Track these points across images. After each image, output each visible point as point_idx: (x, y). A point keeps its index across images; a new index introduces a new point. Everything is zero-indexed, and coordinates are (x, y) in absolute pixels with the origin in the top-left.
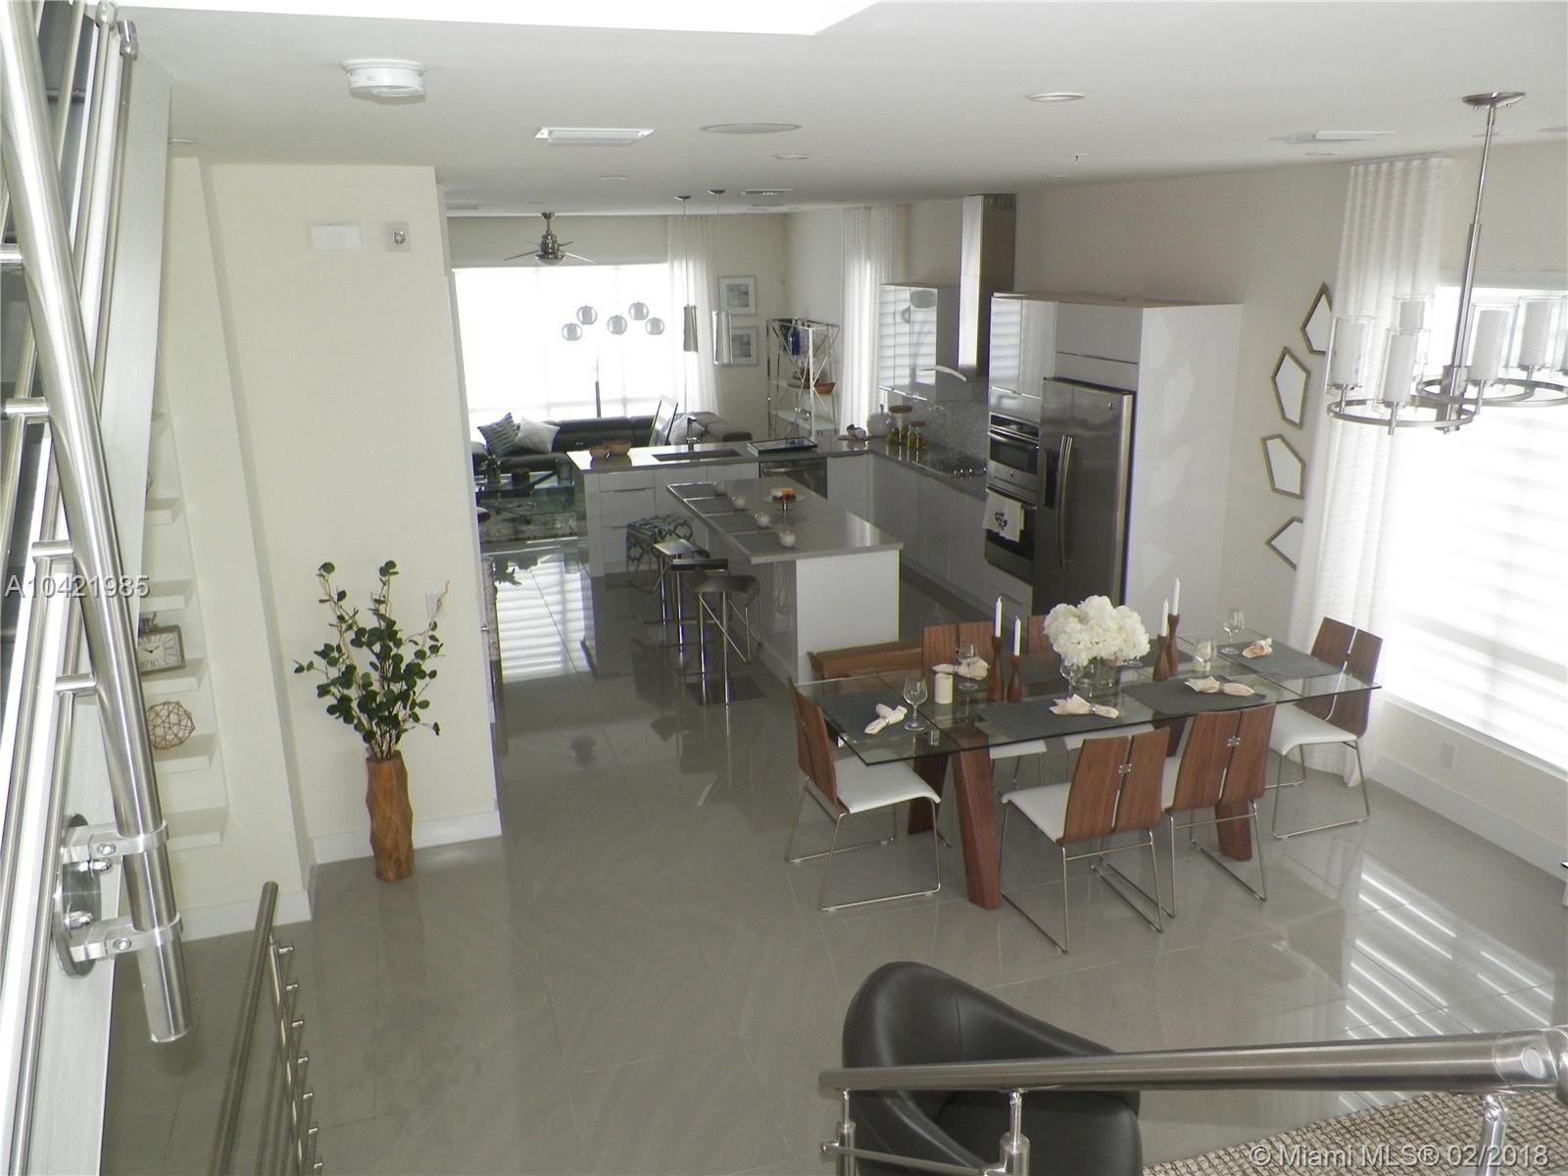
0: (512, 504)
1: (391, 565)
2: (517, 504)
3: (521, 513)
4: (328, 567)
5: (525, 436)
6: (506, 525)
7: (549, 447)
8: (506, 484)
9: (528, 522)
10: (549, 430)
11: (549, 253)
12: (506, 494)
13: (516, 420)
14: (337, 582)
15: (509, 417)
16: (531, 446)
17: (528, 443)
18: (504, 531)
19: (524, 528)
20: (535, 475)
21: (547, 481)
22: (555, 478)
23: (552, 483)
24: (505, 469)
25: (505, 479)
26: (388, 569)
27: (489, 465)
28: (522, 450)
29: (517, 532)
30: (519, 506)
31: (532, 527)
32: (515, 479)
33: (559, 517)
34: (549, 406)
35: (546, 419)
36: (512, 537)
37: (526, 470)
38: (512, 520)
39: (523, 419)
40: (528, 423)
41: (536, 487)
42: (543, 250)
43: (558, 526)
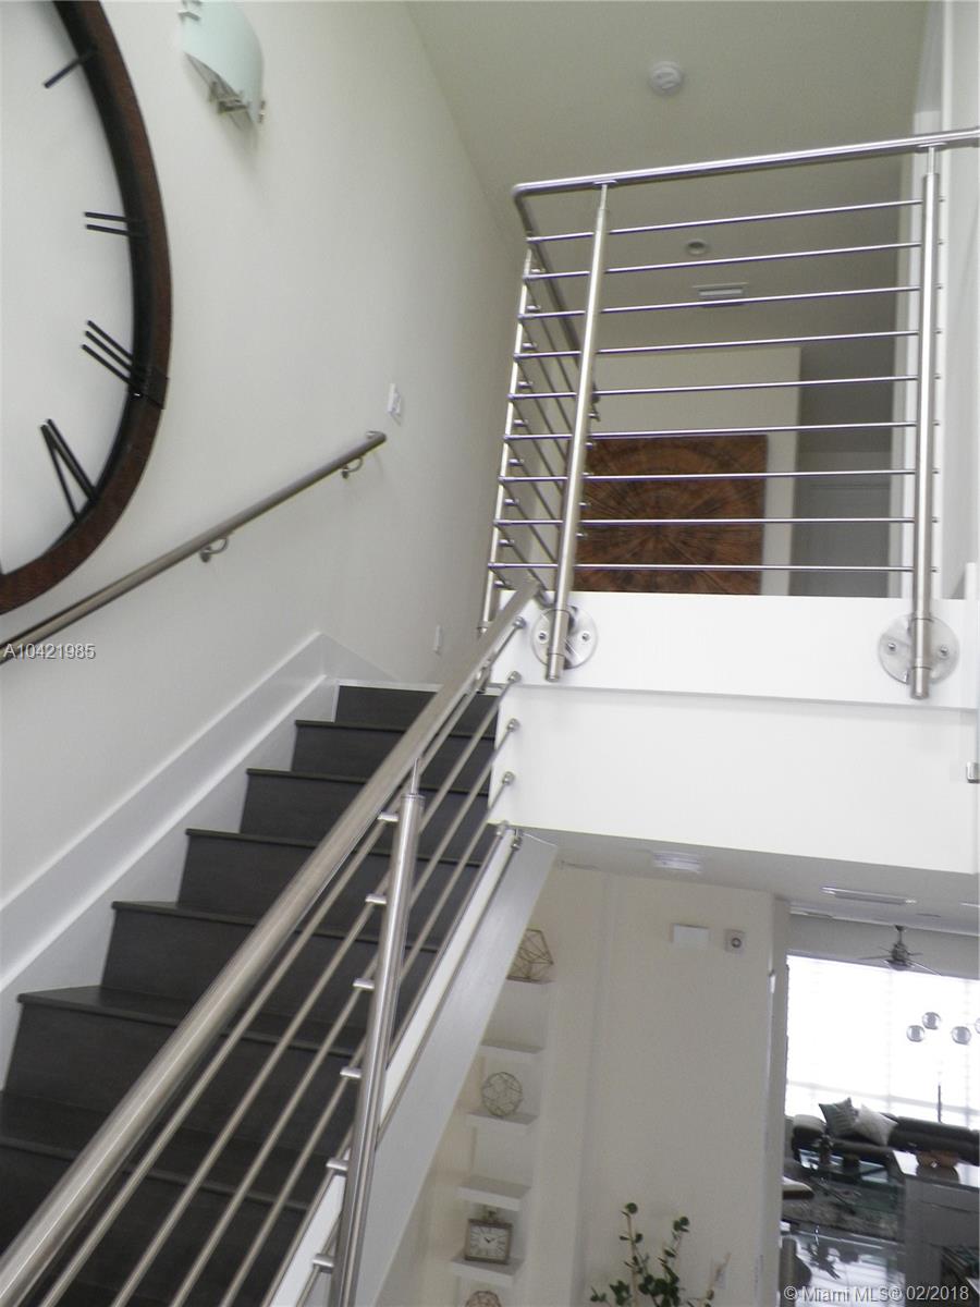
0: (840, 1189)
1: (685, 1221)
2: (845, 1190)
3: (848, 1201)
4: (632, 1208)
5: (863, 1124)
6: (831, 1209)
7: (885, 1140)
8: (836, 1167)
9: (853, 1213)
10: (886, 1122)
11: (898, 960)
12: (835, 1178)
13: (856, 1105)
14: (639, 1223)
15: (848, 1102)
16: (867, 1135)
17: (863, 1130)
18: (827, 1216)
19: (848, 1218)
20: (865, 1165)
21: (876, 1175)
22: (884, 1174)
23: (880, 1179)
24: (837, 1151)
25: (835, 1162)
26: (681, 1224)
27: (822, 1144)
28: (858, 1136)
29: (840, 1220)
30: (847, 1193)
31: (856, 1219)
32: (847, 1164)
33: (885, 1216)
34: (890, 1099)
35: (885, 1111)
36: (834, 1224)
37: (857, 1158)
38: (838, 1206)
39: (863, 1106)
40: (867, 1111)
41: (865, 1178)
42: (894, 957)
43: (883, 1225)
